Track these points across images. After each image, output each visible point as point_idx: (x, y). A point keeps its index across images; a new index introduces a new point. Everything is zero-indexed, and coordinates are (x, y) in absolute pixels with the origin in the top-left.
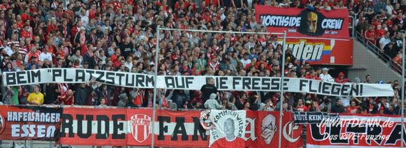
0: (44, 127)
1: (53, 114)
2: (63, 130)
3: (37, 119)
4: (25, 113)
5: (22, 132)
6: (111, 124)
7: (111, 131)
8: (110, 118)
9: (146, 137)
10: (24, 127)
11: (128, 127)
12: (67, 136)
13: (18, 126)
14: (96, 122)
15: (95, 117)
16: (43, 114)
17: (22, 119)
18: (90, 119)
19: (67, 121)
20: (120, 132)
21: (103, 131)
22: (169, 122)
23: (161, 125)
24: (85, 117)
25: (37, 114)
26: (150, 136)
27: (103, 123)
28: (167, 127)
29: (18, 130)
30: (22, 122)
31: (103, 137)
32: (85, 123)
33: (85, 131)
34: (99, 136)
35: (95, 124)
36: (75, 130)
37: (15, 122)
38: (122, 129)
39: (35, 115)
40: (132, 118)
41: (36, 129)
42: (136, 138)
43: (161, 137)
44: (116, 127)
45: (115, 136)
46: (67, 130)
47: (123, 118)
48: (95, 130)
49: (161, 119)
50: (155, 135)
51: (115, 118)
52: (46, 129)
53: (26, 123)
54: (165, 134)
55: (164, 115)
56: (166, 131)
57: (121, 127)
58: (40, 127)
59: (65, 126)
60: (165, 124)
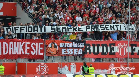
0: (77, 50)
1: (81, 44)
2: (86, 51)
3: (74, 46)
4: (68, 44)
5: (67, 52)
6: (109, 48)
7: (109, 51)
8: (108, 45)
9: (125, 54)
10: (68, 50)
11: (117, 49)
12: (88, 54)
13: (65, 49)
14: (101, 47)
15: (101, 45)
16: (76, 44)
17: (66, 46)
18: (98, 46)
19: (88, 47)
20: (113, 52)
21: (105, 51)
22: (136, 46)
23: (132, 48)
24: (96, 45)
25: (74, 44)
26: (127, 53)
27: (105, 47)
28: (135, 49)
29: (65, 51)
30: (67, 48)
31: (105, 54)
32: (96, 48)
33: (96, 51)
34: (103, 53)
35: (101, 48)
36: (92, 51)
37: (63, 48)
38: (114, 50)
39: (72, 44)
40: (118, 45)
41: (73, 51)
42: (120, 54)
43: (132, 54)
44: (111, 49)
45: (111, 53)
46: (88, 51)
47: (114, 45)
48: (101, 51)
49: (132, 45)
50: (129, 53)
51: (110, 45)
52: (78, 51)
53: (69, 48)
54: (134, 52)
55: (134, 43)
56: (135, 51)
57: (113, 49)
58: (75, 50)
59: (87, 49)
60: (134, 47)
